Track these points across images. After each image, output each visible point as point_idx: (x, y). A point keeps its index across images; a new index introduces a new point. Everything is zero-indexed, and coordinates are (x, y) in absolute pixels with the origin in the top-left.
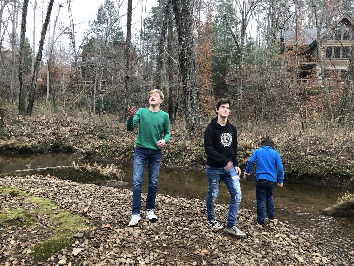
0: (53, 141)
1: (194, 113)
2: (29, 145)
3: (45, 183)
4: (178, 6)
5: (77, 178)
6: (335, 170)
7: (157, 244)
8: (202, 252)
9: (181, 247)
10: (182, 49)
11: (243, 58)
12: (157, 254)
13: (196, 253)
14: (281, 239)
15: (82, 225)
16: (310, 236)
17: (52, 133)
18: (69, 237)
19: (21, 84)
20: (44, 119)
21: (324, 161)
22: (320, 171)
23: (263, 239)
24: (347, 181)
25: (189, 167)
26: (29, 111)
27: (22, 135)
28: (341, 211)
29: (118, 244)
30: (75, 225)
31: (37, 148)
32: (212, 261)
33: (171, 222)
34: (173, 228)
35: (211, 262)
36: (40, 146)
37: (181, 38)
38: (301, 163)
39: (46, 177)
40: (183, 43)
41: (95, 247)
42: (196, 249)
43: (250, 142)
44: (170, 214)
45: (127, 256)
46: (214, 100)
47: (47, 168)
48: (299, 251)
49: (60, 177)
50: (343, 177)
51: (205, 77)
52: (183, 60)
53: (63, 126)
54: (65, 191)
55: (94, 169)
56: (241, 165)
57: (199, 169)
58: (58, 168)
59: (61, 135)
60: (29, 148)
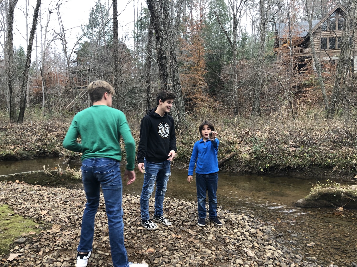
0: (38, 147)
1: (177, 111)
2: (13, 152)
3: (10, 189)
4: (153, 4)
5: (47, 183)
6: (317, 160)
7: (104, 245)
8: (147, 251)
9: (128, 247)
10: (160, 47)
11: (236, 53)
12: (98, 255)
13: (140, 252)
14: (239, 234)
15: (30, 229)
16: (271, 229)
17: (39, 139)
18: (10, 243)
19: (11, 92)
20: (32, 125)
21: (306, 153)
22: (302, 162)
23: (219, 235)
24: (330, 172)
25: (172, 166)
26: (21, 118)
27: (7, 143)
28: (313, 202)
29: (60, 247)
30: (21, 230)
31: (22, 155)
32: (154, 260)
33: (127, 222)
34: (127, 228)
35: (152, 261)
36: (25, 153)
37: (158, 36)
38: (283, 155)
39: (15, 183)
40: (160, 41)
41: (35, 251)
42: (142, 249)
43: (232, 137)
44: (130, 214)
45: (64, 260)
46: (210, 98)
47: (16, 174)
48: (253, 245)
49: (30, 182)
50: (325, 167)
51: (199, 75)
52: (162, 58)
53: (50, 131)
54: (29, 196)
55: (65, 173)
56: (224, 161)
57: (182, 167)
58: (27, 174)
59: (47, 140)
60: (13, 155)
